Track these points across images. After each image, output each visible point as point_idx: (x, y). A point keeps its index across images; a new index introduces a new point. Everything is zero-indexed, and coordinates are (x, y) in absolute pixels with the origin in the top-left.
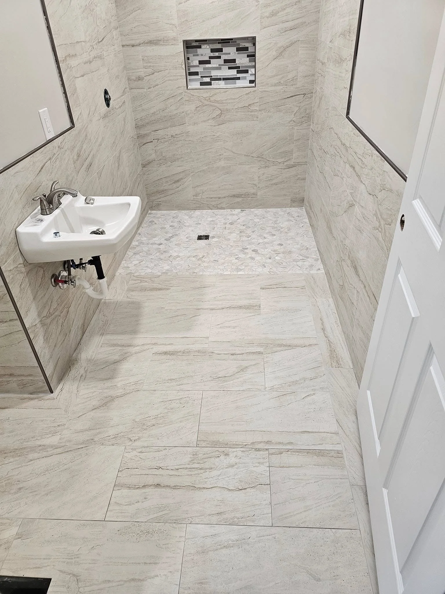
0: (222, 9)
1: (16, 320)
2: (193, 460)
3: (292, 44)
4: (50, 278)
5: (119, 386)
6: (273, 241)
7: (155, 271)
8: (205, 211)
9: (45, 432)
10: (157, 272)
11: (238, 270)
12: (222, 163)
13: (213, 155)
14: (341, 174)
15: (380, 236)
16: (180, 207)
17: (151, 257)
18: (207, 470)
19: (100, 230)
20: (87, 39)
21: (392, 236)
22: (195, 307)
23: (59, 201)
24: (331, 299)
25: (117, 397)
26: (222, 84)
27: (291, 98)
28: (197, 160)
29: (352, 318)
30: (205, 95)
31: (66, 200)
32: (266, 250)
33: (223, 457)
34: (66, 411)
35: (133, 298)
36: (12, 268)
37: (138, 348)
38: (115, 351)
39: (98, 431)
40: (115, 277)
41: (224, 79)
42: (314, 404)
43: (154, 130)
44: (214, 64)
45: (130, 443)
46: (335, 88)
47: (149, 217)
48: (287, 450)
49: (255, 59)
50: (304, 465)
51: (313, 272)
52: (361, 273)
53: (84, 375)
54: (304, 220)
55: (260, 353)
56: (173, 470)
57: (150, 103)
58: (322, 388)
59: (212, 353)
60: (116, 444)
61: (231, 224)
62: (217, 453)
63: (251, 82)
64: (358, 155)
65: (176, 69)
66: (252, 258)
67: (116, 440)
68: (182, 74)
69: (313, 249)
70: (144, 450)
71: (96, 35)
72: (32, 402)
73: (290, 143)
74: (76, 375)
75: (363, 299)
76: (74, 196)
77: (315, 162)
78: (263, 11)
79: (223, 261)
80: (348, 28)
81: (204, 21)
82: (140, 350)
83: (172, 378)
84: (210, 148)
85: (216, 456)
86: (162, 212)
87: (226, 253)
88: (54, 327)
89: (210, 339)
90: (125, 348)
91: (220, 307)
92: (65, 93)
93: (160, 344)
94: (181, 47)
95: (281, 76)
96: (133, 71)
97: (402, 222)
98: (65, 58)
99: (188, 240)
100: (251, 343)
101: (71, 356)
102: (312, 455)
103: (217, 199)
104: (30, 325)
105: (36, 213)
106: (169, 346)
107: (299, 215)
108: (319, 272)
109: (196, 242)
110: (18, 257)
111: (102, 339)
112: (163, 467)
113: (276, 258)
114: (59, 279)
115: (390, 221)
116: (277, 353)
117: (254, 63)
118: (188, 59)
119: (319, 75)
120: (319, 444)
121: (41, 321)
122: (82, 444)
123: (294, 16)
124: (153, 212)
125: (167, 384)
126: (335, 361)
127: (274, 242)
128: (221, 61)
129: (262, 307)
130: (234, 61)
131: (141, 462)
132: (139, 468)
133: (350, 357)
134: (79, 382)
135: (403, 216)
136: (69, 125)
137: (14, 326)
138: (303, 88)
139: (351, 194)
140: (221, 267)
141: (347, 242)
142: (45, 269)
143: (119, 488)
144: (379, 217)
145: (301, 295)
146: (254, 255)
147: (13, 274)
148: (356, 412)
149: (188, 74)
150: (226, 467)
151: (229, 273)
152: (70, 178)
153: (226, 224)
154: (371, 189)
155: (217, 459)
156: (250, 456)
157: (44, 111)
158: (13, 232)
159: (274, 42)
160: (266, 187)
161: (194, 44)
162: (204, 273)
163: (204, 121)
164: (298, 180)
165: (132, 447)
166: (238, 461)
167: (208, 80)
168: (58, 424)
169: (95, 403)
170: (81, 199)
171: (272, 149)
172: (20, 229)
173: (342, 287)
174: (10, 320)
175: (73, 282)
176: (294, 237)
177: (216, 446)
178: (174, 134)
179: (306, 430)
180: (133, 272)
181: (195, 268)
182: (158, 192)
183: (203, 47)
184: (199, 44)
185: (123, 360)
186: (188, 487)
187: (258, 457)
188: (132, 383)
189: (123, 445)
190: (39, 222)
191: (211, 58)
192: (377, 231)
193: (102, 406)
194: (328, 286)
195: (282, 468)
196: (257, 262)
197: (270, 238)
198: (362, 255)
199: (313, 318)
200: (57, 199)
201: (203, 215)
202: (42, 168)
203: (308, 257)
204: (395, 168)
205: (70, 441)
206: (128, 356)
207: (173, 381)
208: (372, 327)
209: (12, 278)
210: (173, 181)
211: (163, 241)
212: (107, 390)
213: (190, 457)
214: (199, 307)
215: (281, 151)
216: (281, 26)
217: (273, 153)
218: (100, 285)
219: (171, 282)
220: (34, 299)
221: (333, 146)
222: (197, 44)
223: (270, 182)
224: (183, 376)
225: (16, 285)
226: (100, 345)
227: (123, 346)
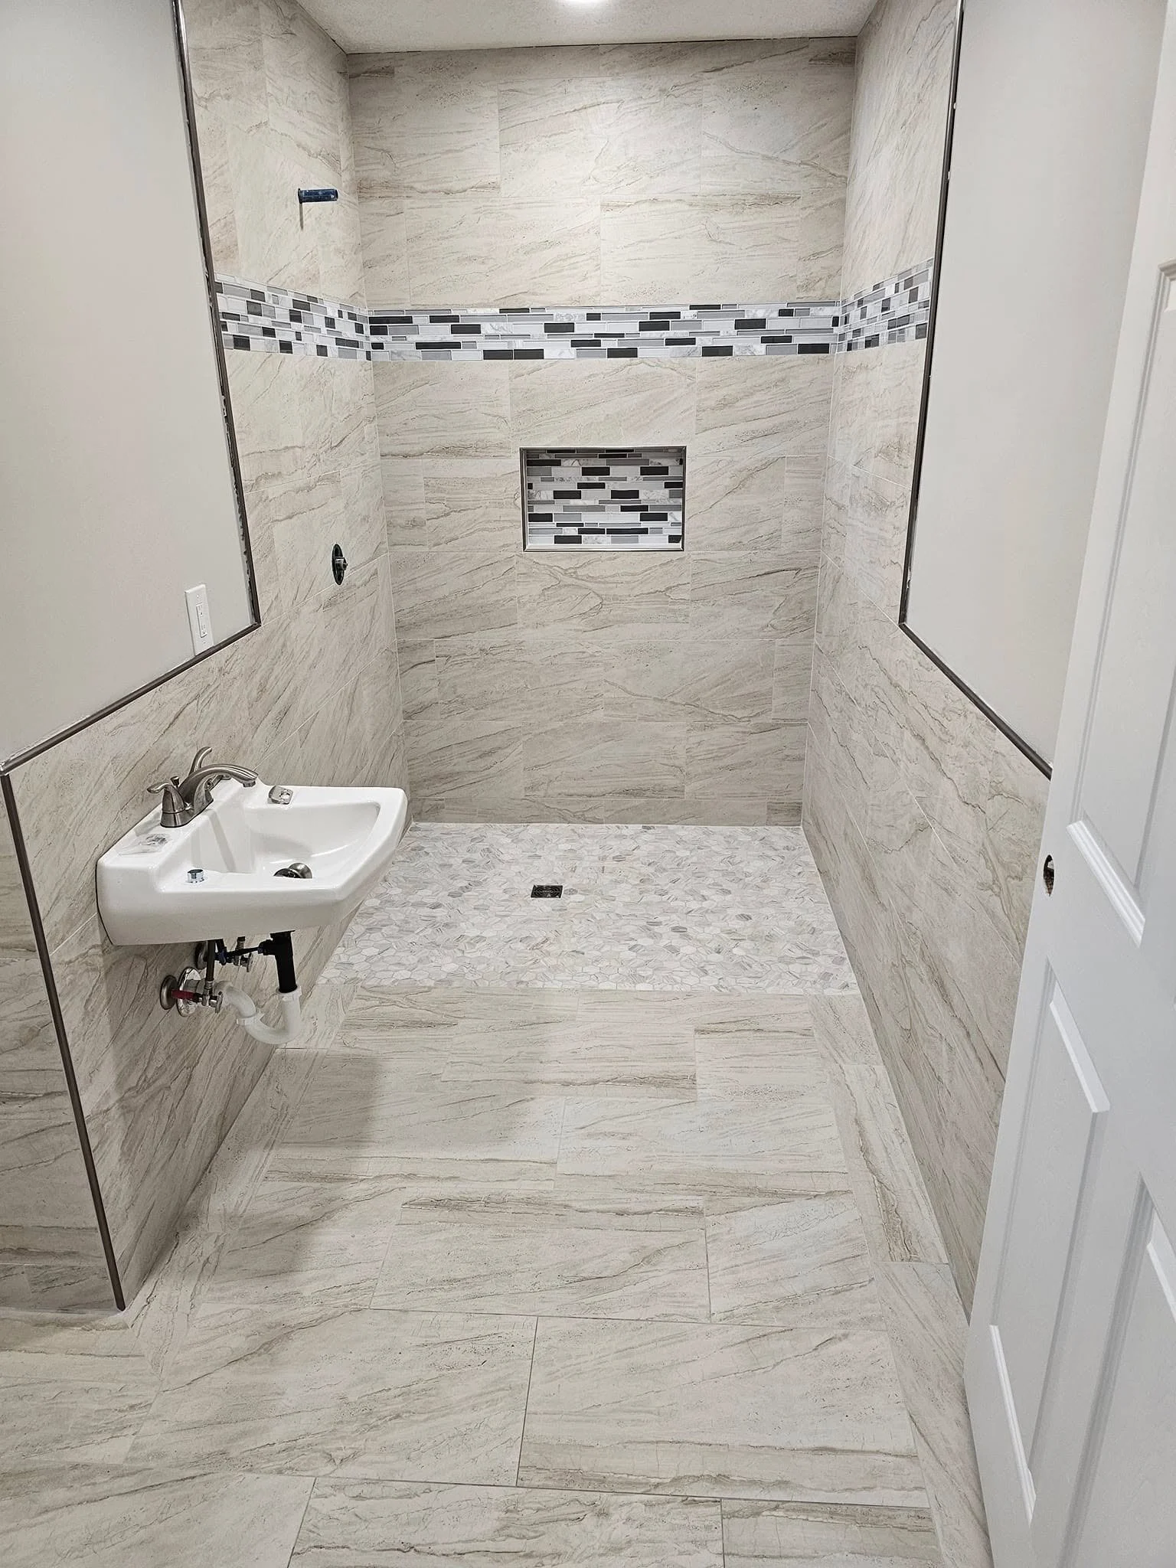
0: (613, 390)
1: (62, 1093)
2: (506, 1527)
3: (768, 465)
4: (159, 984)
5: (306, 1294)
6: (725, 908)
7: (420, 974)
8: (552, 827)
9: (93, 1424)
10: (423, 978)
11: (636, 978)
12: (599, 715)
13: (579, 697)
14: (892, 752)
15: (996, 903)
16: (491, 815)
17: (410, 938)
18: (545, 1561)
19: (299, 868)
20: (307, 443)
21: (1027, 906)
22: (522, 1076)
23: (208, 794)
24: (882, 1067)
25: (302, 1327)
26: (605, 541)
27: (765, 576)
28: (539, 706)
29: (938, 1118)
30: (564, 565)
31: (225, 792)
32: (707, 930)
33: (590, 1522)
34: (156, 1364)
35: (357, 1046)
36: (73, 957)
37: (363, 1186)
38: (305, 1191)
39: (240, 1427)
40: (315, 990)
41: (610, 531)
42: (845, 1365)
43: (440, 635)
44: (588, 499)
45: (330, 1468)
46: (871, 562)
47: (410, 836)
48: (774, 1504)
49: (684, 491)
50: (822, 1551)
51: (832, 992)
52: (956, 1000)
53: (213, 1260)
54: (803, 858)
55: (696, 1212)
56: (447, 1555)
57: (435, 577)
58: (867, 1321)
59: (566, 1206)
60: (291, 1468)
61: (619, 859)
62: (576, 1508)
63: (673, 539)
64: (931, 711)
65: (502, 508)
66: (674, 950)
67: (289, 1456)
68: (514, 518)
69: (828, 932)
70: (366, 1490)
71: (327, 434)
72: (65, 1336)
73: (764, 676)
74: (191, 1259)
75: (966, 1068)
76: (248, 783)
77: (827, 718)
78: (703, 396)
79: (598, 953)
80: (896, 440)
81: (569, 412)
82: (369, 1192)
83: (452, 1275)
84: (571, 679)
85: (573, 1517)
86: (445, 825)
87: (605, 933)
88: (151, 1119)
89: (561, 1168)
90: (328, 1186)
91: (587, 1077)
92: (248, 552)
93: (425, 1178)
94: (515, 462)
95: (743, 529)
96: (402, 508)
97: (1049, 875)
98: (256, 480)
99: (507, 896)
100: (671, 1183)
101: (182, 1204)
102: (846, 1520)
103: (585, 798)
104: (95, 1109)
105: (150, 823)
106: (450, 1184)
107: (790, 844)
108: (846, 993)
109: (527, 904)
110: (91, 929)
111: (270, 1157)
112: (419, 1545)
113: (735, 951)
114: (181, 989)
115: (1020, 869)
116: (743, 1213)
117: (681, 500)
118: (530, 486)
119: (831, 531)
120: (865, 1488)
121: (121, 1100)
122: (195, 1464)
123: (771, 409)
124: (422, 825)
125: (440, 1293)
126: (899, 1242)
127: (729, 911)
128: (605, 494)
129: (698, 1080)
130: (635, 494)
131: (358, 1527)
132: (352, 1547)
133: (939, 1232)
134: (199, 1280)
135: (1049, 859)
136: (247, 621)
137: (53, 1110)
138: (794, 556)
139: (920, 799)
140: (592, 970)
141: (916, 917)
142: (149, 961)
144: (993, 859)
145: (801, 1054)
146: (676, 940)
147: (74, 973)
148: (964, 1391)
149: (527, 518)
150: (601, 1551)
151: (613, 986)
152: (237, 742)
153: (604, 858)
154: (967, 791)
155: (575, 1528)
156: (668, 1519)
157: (199, 592)
158: (90, 867)
159: (729, 458)
160: (706, 773)
161: (546, 457)
162: (548, 985)
163: (561, 620)
164: (784, 760)
165: (332, 1482)
166: (633, 1532)
167: (573, 531)
168: (134, 1402)
169: (238, 1342)
170: (262, 789)
171: (719, 687)
172: (108, 861)
173: (909, 1034)
174: (47, 1095)
175: (215, 998)
176: (779, 900)
177: (571, 1486)
178: (487, 647)
179: (830, 1445)
180: (361, 976)
181: (524, 971)
182: (440, 778)
183: (565, 463)
184: (557, 456)
185: (324, 1221)
187: (692, 1524)
188: (343, 1288)
189: (309, 1473)
190: (157, 843)
191: (580, 486)
192: (990, 892)
193: (258, 1352)
194: (871, 1030)
195: (760, 1560)
196: (685, 958)
197: (716, 899)
198: (955, 955)
199: (836, 1115)
200: (203, 789)
201: (549, 837)
202: (177, 717)
203: (817, 954)
204: (1023, 746)
205: (159, 1455)
206: (337, 1210)
207: (455, 1285)
208: (994, 1143)
209: (71, 982)
210: (480, 753)
211: (443, 897)
212: (273, 1307)
213: (498, 1519)
214: (531, 1077)
215: (742, 691)
216: (742, 427)
217: (724, 696)
218: (282, 1008)
219: (460, 1006)
220: (114, 1039)
221: (869, 687)
222: (553, 457)
223: (716, 763)
224: (483, 1271)
225: (77, 1000)
226: (261, 1177)
227: (324, 1179)
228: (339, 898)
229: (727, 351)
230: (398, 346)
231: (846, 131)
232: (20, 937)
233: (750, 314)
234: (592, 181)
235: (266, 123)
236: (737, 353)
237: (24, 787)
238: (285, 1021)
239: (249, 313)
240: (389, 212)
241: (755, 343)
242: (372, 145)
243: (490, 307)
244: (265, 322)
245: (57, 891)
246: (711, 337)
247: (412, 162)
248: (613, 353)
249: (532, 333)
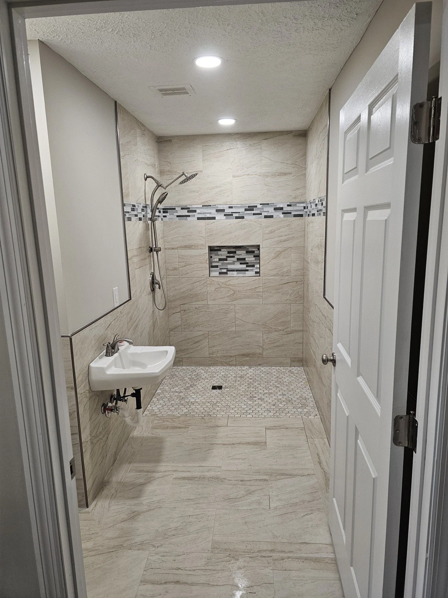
0: (237, 228)
1: (77, 434)
2: (208, 563)
3: (285, 250)
4: (102, 406)
5: (144, 503)
8: (218, 367)
10: (177, 414)
13: (227, 323)
14: (324, 336)
16: (198, 363)
17: (172, 402)
18: (220, 572)
22: (210, 442)
23: (118, 348)
24: (326, 439)
25: (143, 512)
26: (235, 273)
27: (286, 284)
28: (214, 326)
30: (222, 281)
33: (233, 562)
34: (99, 522)
35: (156, 434)
36: (82, 392)
37: (160, 473)
38: (142, 475)
39: (126, 538)
41: (237, 271)
42: (311, 521)
43: (182, 304)
44: (229, 261)
45: (154, 549)
46: (316, 279)
48: (288, 557)
49: (260, 258)
50: (303, 569)
51: (311, 417)
53: (114, 494)
54: (302, 376)
55: (265, 480)
56: (190, 570)
57: (181, 285)
58: (318, 509)
59: (224, 479)
60: (142, 549)
61: (241, 377)
62: (228, 558)
63: (256, 273)
65: (203, 264)
66: (259, 405)
67: (141, 546)
68: (206, 267)
70: (165, 554)
73: (288, 316)
74: (108, 494)
76: (131, 343)
77: (308, 329)
78: (265, 230)
79: (234, 406)
80: (320, 243)
81: (223, 235)
82: (162, 475)
83: (189, 498)
84: (225, 317)
85: (227, 560)
86: (183, 367)
87: (237, 400)
88: (98, 448)
89: (222, 468)
90: (149, 474)
91: (231, 443)
93: (180, 471)
94: (207, 250)
95: (278, 269)
96: (171, 264)
98: (132, 257)
99: (203, 389)
100: (258, 472)
101: (103, 479)
102: (310, 561)
103: (229, 357)
104: (84, 441)
105: (102, 355)
106: (188, 473)
107: (299, 372)
108: (315, 417)
109: (210, 391)
110: (87, 385)
111: (130, 466)
112: (182, 568)
113: (279, 405)
114: (107, 408)
116: (280, 480)
117: (259, 261)
118: (211, 257)
119: (306, 270)
120: (316, 553)
121: (91, 439)
122: (113, 548)
123: (286, 233)
124: (175, 367)
125: (186, 503)
128: (235, 259)
129: (267, 443)
130: (244, 259)
131: (163, 563)
132: (162, 569)
134: (111, 500)
136: (128, 298)
137: (75, 439)
138: (295, 277)
140: (233, 411)
142: (100, 396)
143: (145, 584)
145: (300, 435)
146: (260, 402)
147: (82, 397)
149: (210, 267)
150: (236, 569)
151: (239, 415)
152: (124, 334)
153: (237, 377)
155: (229, 563)
156: (256, 561)
157: (115, 289)
158: (87, 367)
159: (273, 248)
160: (270, 348)
161: (216, 248)
162: (218, 416)
163: (221, 298)
165: (155, 552)
166: (246, 564)
167: (225, 271)
168: (93, 532)
169: (123, 516)
171: (273, 319)
172: (92, 365)
175: (118, 410)
177: (227, 553)
178: (197, 307)
179: (306, 542)
180: (157, 414)
181: (210, 412)
182: (181, 351)
183: (222, 250)
184: (220, 248)
185: (148, 483)
186: (204, 584)
187: (263, 562)
188: (155, 502)
189: (148, 550)
191: (227, 257)
193: (130, 519)
194: (323, 429)
195: (284, 571)
196: (263, 408)
197: (274, 389)
199: (311, 453)
200: (117, 346)
201: (217, 370)
202: (109, 325)
203: (306, 406)
205: (102, 546)
206: (153, 480)
207: (190, 500)
209: (81, 399)
210: (194, 342)
211: (182, 390)
212: (134, 507)
213: (205, 561)
214: (213, 443)
215: (280, 321)
216: (277, 239)
217: (275, 322)
218: (137, 414)
219: (189, 422)
220: (90, 420)
221: (317, 317)
222: (218, 248)
223: (273, 345)
224: (199, 497)
225: (82, 405)
226: (128, 471)
227: (148, 472)
228: (158, 375)
229: (271, 217)
230: (171, 216)
231: (305, 155)
232: (69, 385)
233: (278, 206)
234: (230, 170)
235: (137, 159)
236: (275, 217)
237: (75, 341)
238: (138, 418)
239: (132, 211)
240: (169, 179)
241: (280, 214)
242: (165, 161)
243: (199, 205)
244: (135, 213)
245: (80, 372)
246: (267, 213)
247: (176, 165)
248: (237, 218)
249: (212, 212)
